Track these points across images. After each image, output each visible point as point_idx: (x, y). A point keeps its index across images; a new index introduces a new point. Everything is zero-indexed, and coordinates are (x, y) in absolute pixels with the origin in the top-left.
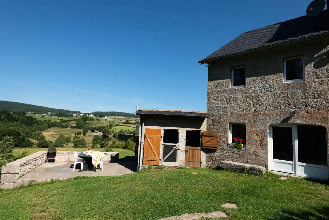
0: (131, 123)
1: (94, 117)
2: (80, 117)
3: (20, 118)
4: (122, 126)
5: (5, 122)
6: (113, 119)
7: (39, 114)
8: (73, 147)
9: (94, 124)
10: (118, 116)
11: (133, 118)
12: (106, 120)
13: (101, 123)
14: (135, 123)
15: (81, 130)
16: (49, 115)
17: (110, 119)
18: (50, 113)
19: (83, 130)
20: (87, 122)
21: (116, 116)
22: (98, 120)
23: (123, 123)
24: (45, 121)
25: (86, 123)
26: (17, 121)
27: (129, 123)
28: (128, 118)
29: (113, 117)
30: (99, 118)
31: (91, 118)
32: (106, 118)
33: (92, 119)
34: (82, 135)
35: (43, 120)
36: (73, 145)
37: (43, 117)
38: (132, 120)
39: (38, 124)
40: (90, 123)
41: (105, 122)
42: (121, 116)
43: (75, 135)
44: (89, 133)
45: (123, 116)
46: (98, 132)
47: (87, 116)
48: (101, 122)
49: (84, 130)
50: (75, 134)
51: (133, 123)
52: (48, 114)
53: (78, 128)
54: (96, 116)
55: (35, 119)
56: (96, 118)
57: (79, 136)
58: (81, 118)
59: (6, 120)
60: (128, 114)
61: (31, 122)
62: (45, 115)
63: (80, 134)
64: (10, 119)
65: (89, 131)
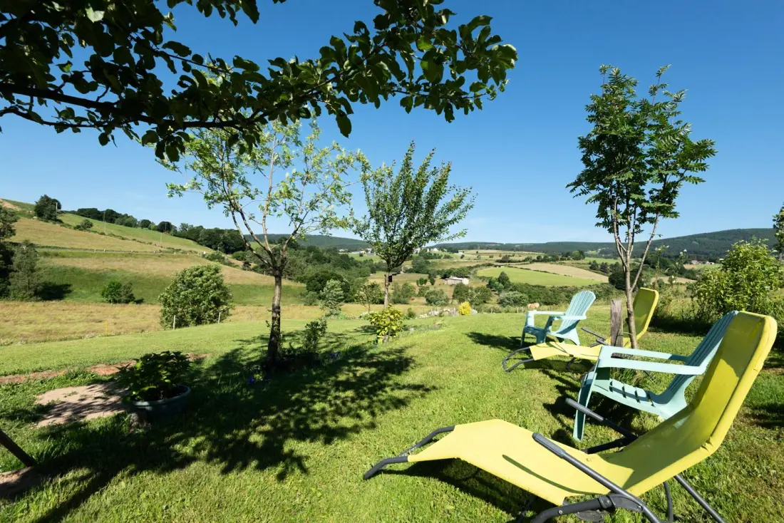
0: (515, 262)
1: (440, 253)
2: (417, 253)
3: (332, 257)
4: (500, 266)
5: (314, 265)
6: (473, 254)
7: (356, 250)
8: (426, 305)
9: (442, 264)
10: (481, 249)
11: (513, 252)
12: (462, 257)
13: (454, 263)
14: (524, 261)
15: (425, 276)
16: (369, 252)
17: (470, 254)
18: (369, 249)
19: (428, 275)
20: (430, 261)
21: (477, 249)
22: (447, 257)
23: (498, 261)
24: (365, 262)
25: (429, 263)
26: (329, 262)
27: (509, 262)
28: (504, 253)
29: (474, 251)
30: (448, 254)
31: (435, 254)
32: (460, 253)
33: (436, 256)
34: (429, 284)
35: (362, 259)
36: (423, 300)
37: (361, 255)
38: (513, 256)
39: (357, 266)
40: (435, 264)
41: (462, 260)
42: (488, 249)
43: (417, 284)
44: (438, 279)
45: (491, 249)
46: (456, 278)
47: (428, 250)
48: (455, 261)
49: (430, 275)
50: (417, 282)
51: (520, 262)
52: (367, 251)
53: (417, 272)
54: (443, 251)
55: (352, 258)
56: (444, 254)
57: (424, 285)
58: (418, 255)
59: (315, 262)
60: (501, 244)
61: (347, 263)
62: (363, 252)
63: (426, 281)
64: (320, 259)
65: (439, 277)
